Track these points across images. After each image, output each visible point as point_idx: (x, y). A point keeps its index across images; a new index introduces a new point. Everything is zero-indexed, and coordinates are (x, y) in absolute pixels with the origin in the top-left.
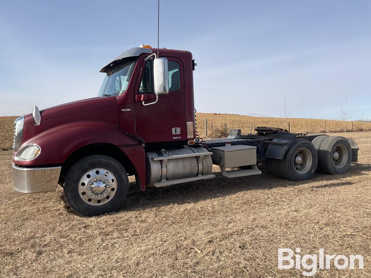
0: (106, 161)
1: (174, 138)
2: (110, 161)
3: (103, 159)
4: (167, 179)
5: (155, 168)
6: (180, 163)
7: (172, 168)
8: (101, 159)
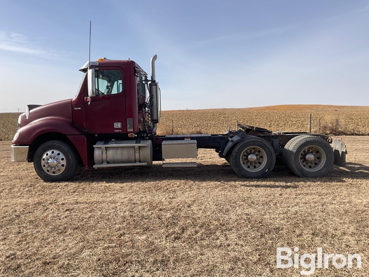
0: (58, 145)
1: (115, 131)
2: (60, 145)
3: (56, 143)
4: (108, 163)
5: (97, 153)
6: (119, 152)
7: (111, 154)
8: (55, 144)
